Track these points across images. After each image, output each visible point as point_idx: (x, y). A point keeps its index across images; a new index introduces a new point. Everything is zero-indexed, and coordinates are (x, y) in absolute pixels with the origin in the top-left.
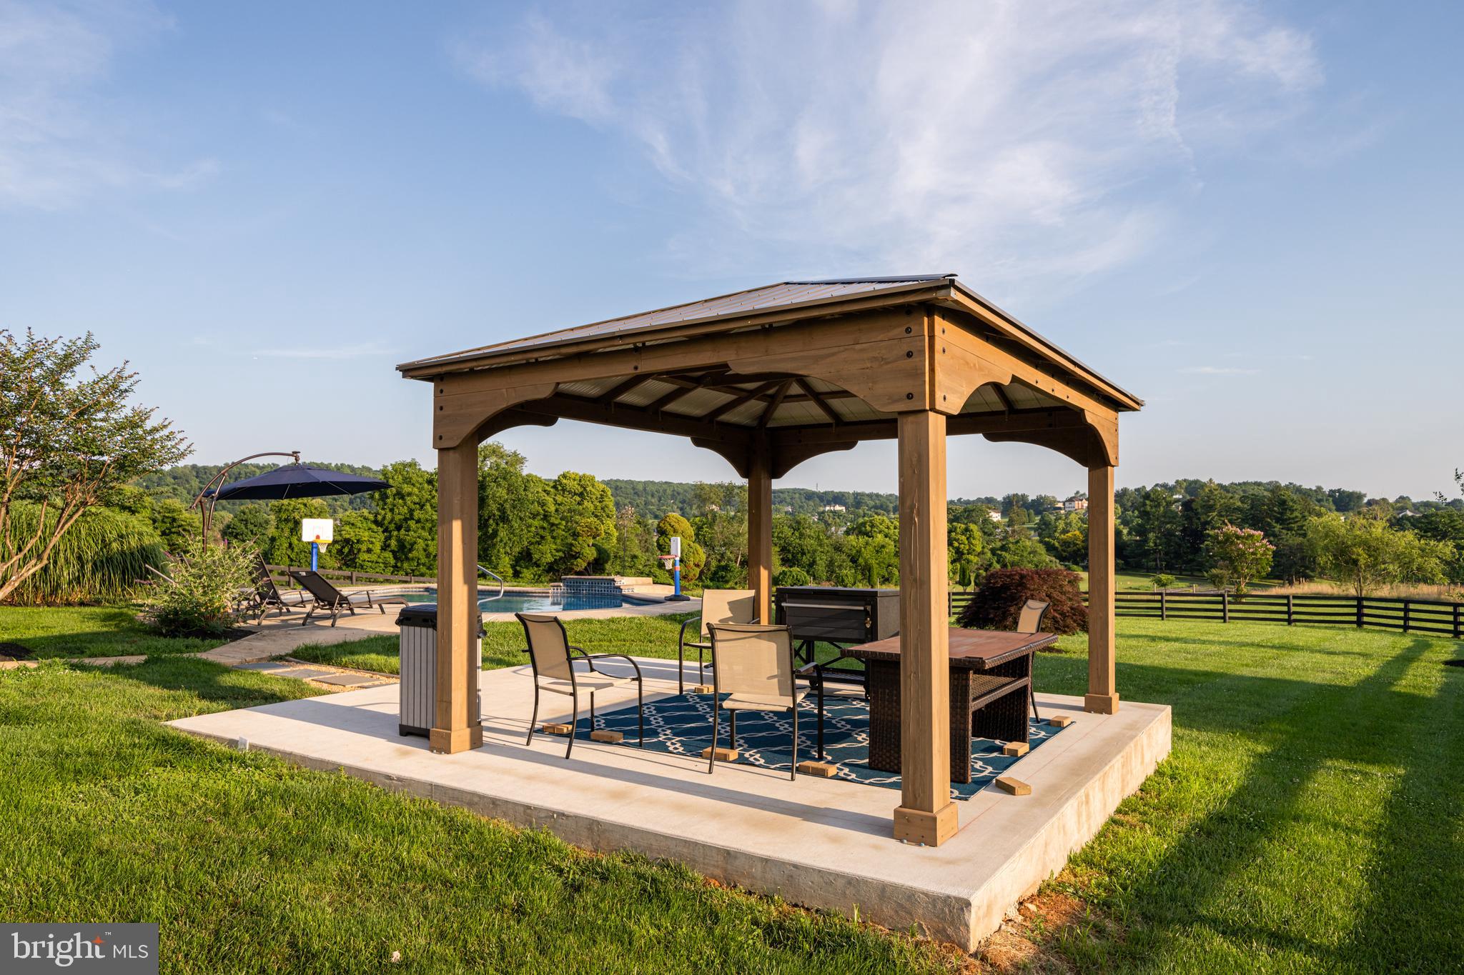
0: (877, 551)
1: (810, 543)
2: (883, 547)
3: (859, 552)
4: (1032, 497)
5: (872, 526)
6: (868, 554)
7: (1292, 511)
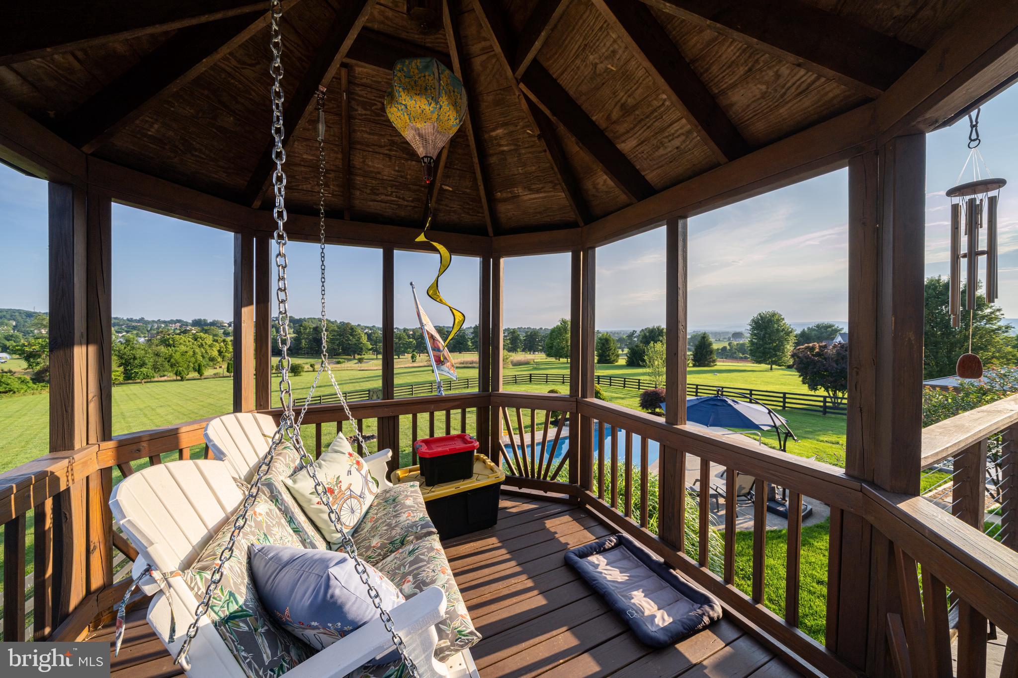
0: (182, 355)
1: (139, 353)
2: (186, 352)
5: (174, 341)
6: (177, 356)
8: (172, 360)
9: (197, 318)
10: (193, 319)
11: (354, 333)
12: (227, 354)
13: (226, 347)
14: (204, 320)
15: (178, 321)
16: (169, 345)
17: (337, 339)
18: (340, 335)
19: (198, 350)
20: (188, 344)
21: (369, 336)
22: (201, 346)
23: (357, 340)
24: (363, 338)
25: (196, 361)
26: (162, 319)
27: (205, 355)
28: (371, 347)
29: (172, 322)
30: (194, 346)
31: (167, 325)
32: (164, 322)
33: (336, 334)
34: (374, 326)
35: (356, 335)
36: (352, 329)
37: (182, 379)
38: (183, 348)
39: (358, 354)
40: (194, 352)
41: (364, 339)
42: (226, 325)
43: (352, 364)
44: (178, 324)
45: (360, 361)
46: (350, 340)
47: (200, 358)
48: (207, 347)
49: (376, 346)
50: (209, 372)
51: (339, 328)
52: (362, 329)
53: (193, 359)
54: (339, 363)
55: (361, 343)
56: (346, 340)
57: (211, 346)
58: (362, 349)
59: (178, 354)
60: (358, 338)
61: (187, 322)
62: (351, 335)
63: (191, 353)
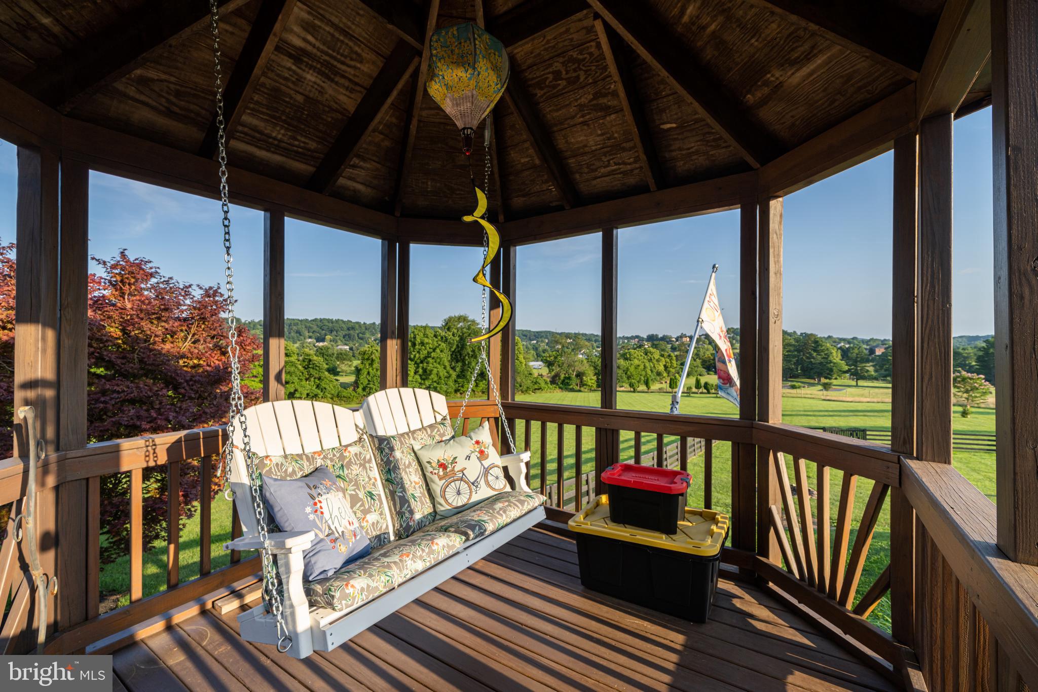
2: (639, 366)
3: (628, 368)
4: (660, 336)
7: (822, 346)
8: (628, 373)
9: (651, 333)
10: (647, 334)
11: (820, 348)
12: (671, 369)
13: (671, 363)
14: (657, 335)
15: (637, 337)
16: (626, 359)
17: (794, 356)
18: (799, 351)
19: (647, 365)
20: (640, 358)
21: (845, 353)
22: (650, 360)
23: (824, 358)
24: (835, 354)
25: (646, 374)
26: (626, 336)
27: (654, 370)
28: (846, 368)
29: (633, 338)
30: (645, 361)
31: (628, 341)
32: (627, 338)
33: (792, 349)
34: (854, 338)
35: (822, 351)
36: (816, 342)
37: (634, 392)
38: (636, 362)
39: (826, 378)
40: (644, 365)
41: (836, 357)
42: (674, 339)
43: (815, 391)
44: (637, 340)
45: (826, 387)
46: (814, 358)
47: (649, 372)
48: (655, 361)
49: (856, 366)
50: (655, 386)
51: (797, 340)
52: (835, 342)
53: (643, 373)
54: (793, 387)
55: (831, 362)
56: (808, 358)
57: (658, 361)
58: (831, 370)
59: (633, 367)
60: (826, 354)
61: (643, 338)
62: (815, 351)
63: (642, 367)
